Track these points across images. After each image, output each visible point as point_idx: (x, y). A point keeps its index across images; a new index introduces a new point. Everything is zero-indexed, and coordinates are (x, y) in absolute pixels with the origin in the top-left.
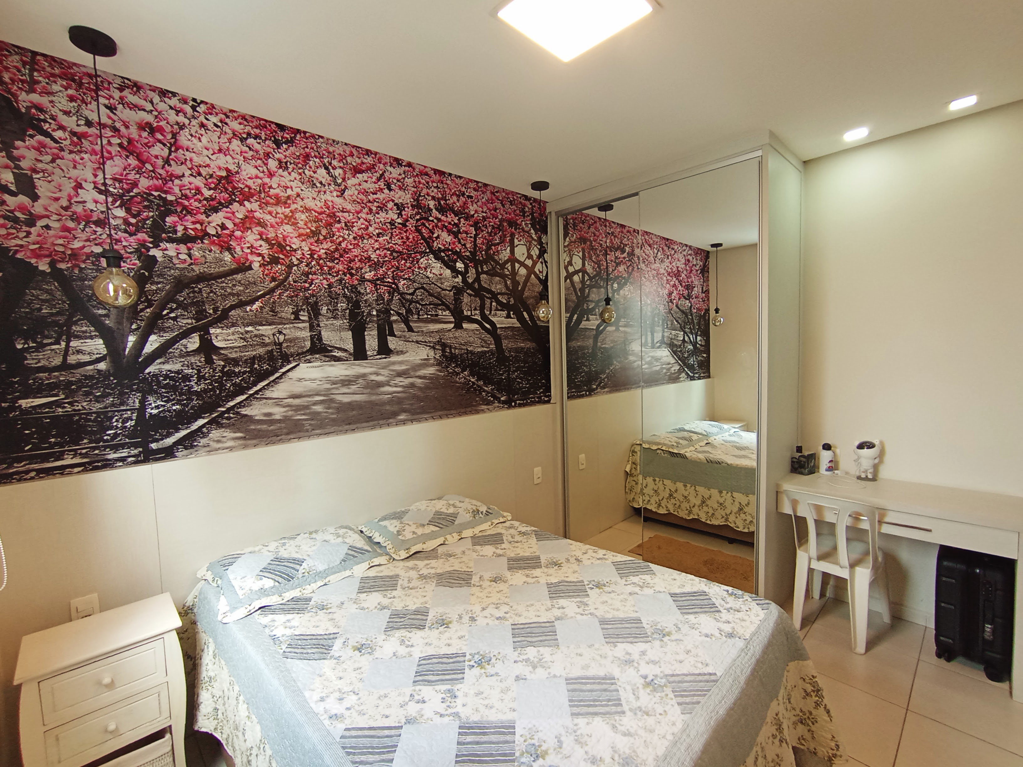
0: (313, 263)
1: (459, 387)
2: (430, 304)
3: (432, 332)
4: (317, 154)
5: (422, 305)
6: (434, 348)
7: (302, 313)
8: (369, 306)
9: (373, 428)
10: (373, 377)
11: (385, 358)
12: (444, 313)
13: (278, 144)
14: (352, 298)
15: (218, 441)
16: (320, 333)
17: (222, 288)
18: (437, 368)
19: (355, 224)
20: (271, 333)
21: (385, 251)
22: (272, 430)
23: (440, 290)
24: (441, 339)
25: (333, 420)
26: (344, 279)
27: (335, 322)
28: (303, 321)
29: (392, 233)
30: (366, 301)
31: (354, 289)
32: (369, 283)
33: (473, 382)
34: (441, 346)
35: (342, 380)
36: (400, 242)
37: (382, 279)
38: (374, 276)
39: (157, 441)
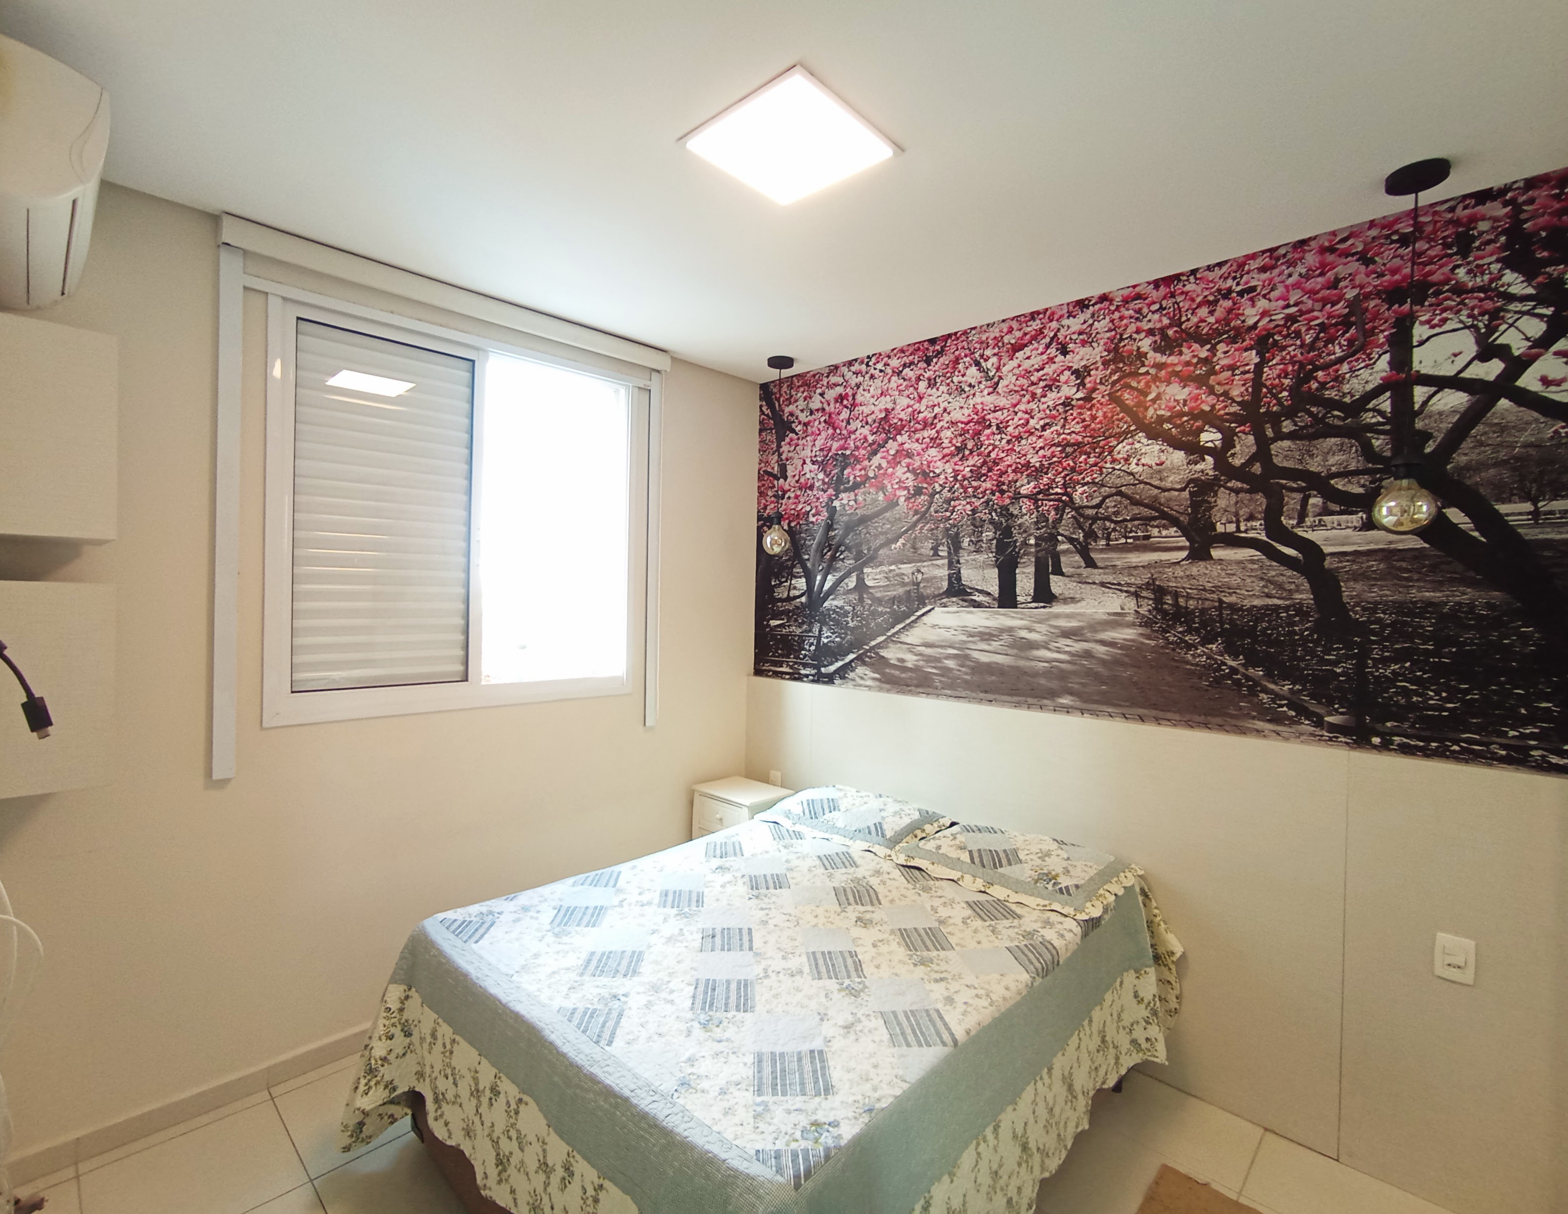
0: (956, 487)
1: (1192, 673)
2: (1132, 520)
3: (1135, 567)
4: (967, 352)
5: (1116, 522)
6: (1136, 595)
7: (941, 548)
8: (1025, 531)
9: (1018, 705)
10: (1024, 634)
11: (1044, 607)
12: (1164, 533)
13: (928, 361)
14: (1001, 523)
15: (862, 678)
16: (959, 572)
17: (876, 528)
18: (1141, 630)
19: (1010, 423)
20: (910, 571)
21: (1053, 448)
22: (903, 679)
23: (1156, 491)
24: (1154, 580)
25: (966, 682)
26: (991, 500)
27: (977, 556)
28: (942, 558)
29: (1065, 419)
30: (1020, 526)
31: (1005, 511)
32: (1025, 500)
33: (1231, 668)
34: (1154, 592)
35: (980, 633)
36: (1078, 428)
37: (1046, 492)
38: (1035, 488)
39: (825, 666)
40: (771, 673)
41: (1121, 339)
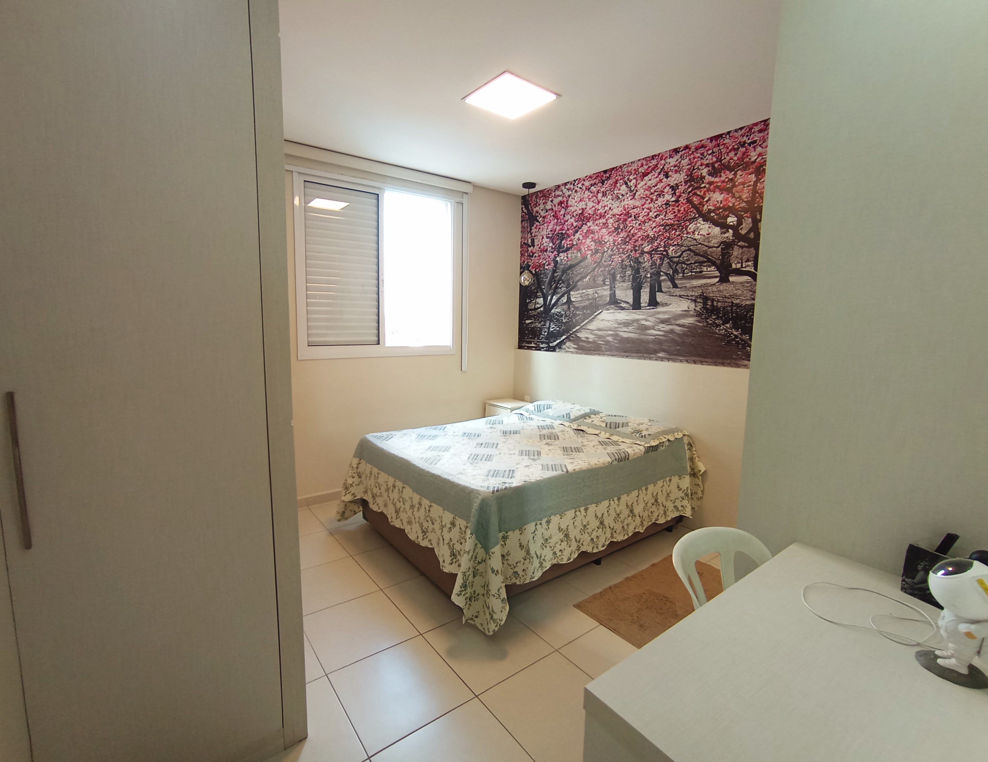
0: (614, 248)
1: (718, 338)
2: (695, 263)
3: (695, 287)
4: (621, 177)
5: (687, 265)
6: (695, 301)
7: (606, 280)
8: (646, 271)
9: (639, 358)
10: (643, 322)
11: (653, 309)
12: (709, 269)
13: (603, 183)
14: (635, 267)
15: (568, 348)
16: (615, 292)
17: (576, 271)
18: (696, 318)
19: (640, 215)
20: (592, 293)
21: (660, 227)
22: (588, 347)
23: (706, 248)
24: (703, 293)
25: (617, 347)
26: (630, 255)
27: (623, 284)
28: (607, 285)
29: (666, 212)
30: (644, 268)
31: (637, 261)
32: (646, 254)
33: (735, 335)
34: (703, 299)
35: (624, 322)
36: (672, 216)
37: (656, 250)
38: (651, 248)
39: (552, 343)
40: (526, 347)
41: (694, 169)
